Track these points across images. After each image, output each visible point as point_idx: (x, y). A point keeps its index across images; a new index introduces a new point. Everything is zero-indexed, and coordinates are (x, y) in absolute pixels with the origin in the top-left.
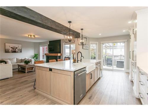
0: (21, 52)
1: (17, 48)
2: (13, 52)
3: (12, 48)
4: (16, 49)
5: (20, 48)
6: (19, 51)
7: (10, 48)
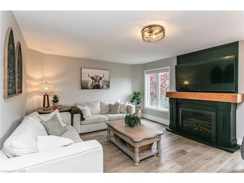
0: (108, 86)
1: (101, 79)
2: (94, 88)
3: (92, 78)
4: (99, 82)
6: (105, 86)
7: (90, 79)
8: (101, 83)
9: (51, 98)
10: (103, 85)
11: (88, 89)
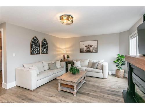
0: (96, 51)
1: (91, 46)
2: (87, 52)
3: (86, 46)
4: (90, 48)
5: (96, 47)
6: (94, 51)
7: (85, 47)
8: (91, 49)
9: (66, 56)
10: (93, 50)
11: (84, 52)
